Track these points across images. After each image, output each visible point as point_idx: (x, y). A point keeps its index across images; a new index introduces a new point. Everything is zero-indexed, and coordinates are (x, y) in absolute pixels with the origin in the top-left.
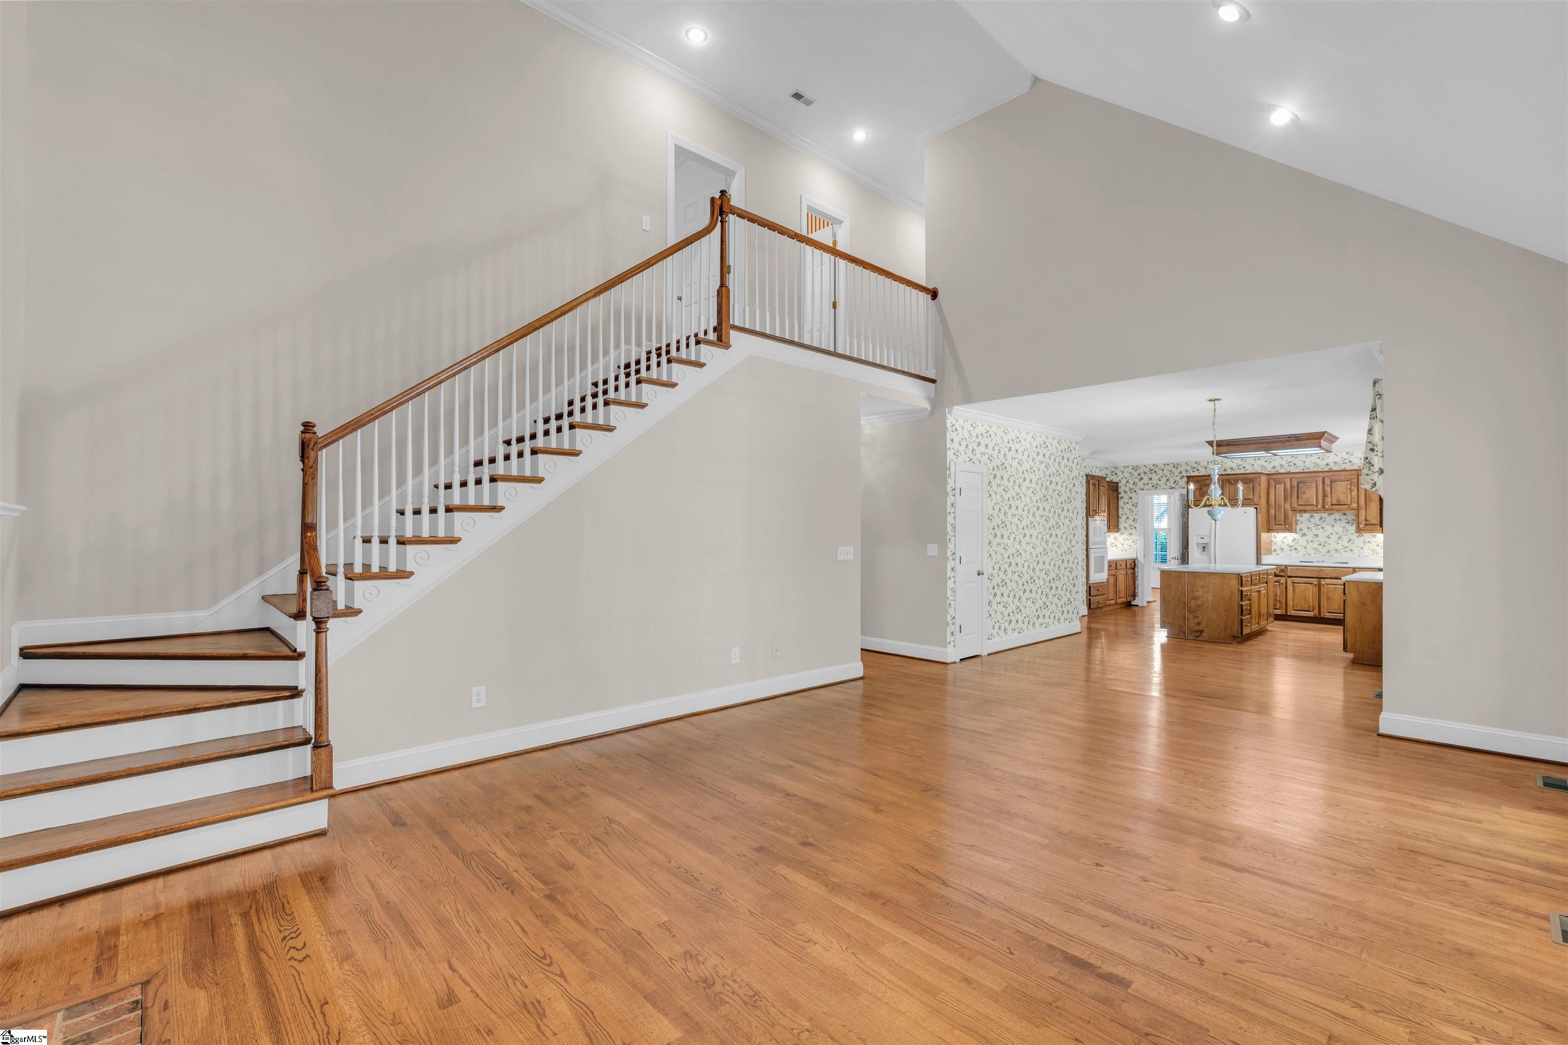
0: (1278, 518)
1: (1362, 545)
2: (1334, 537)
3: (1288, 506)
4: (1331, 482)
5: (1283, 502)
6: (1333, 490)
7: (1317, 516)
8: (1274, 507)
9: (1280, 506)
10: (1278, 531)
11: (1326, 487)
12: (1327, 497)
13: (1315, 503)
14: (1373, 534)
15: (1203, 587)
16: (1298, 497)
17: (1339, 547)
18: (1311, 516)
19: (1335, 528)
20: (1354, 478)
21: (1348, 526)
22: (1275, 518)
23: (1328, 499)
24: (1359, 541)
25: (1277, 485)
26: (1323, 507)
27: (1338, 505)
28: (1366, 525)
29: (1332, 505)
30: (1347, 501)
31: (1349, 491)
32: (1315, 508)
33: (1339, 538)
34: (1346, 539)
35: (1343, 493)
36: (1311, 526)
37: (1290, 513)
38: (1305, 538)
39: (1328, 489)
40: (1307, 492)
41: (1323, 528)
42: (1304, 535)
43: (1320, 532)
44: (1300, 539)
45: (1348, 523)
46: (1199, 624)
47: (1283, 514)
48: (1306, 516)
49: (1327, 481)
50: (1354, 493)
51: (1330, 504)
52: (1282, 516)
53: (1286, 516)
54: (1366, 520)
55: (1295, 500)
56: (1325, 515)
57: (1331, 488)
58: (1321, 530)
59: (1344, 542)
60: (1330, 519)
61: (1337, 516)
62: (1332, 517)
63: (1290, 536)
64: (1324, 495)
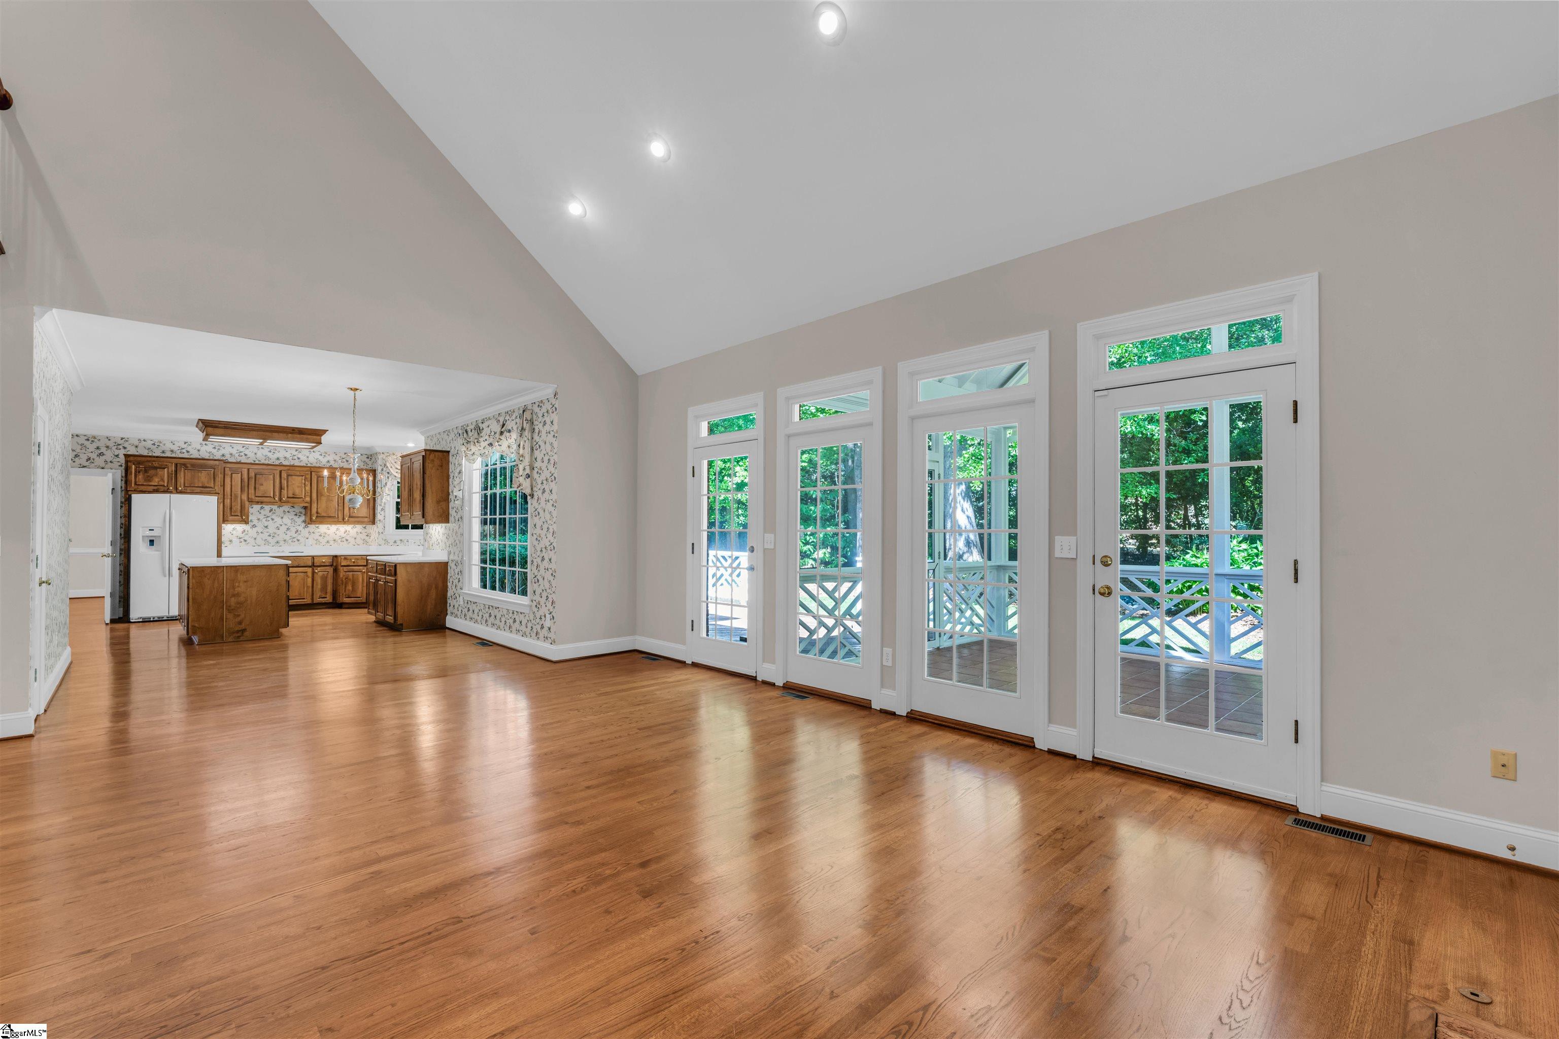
0: (234, 509)
1: (307, 535)
2: (283, 528)
3: (245, 497)
4: (288, 476)
5: (239, 493)
6: (289, 483)
7: (267, 508)
8: (229, 497)
9: (236, 497)
10: (234, 522)
11: (282, 481)
12: (284, 489)
13: (272, 496)
14: (317, 525)
15: (245, 582)
16: (255, 488)
17: (287, 538)
18: (262, 508)
19: (284, 520)
20: (308, 474)
21: (296, 518)
22: (231, 508)
23: (285, 492)
24: (305, 532)
25: (233, 475)
26: (280, 499)
27: (293, 498)
28: (317, 517)
29: (288, 497)
30: (302, 494)
31: (303, 486)
32: (272, 500)
33: (288, 529)
34: (293, 530)
35: (298, 487)
36: (261, 517)
37: (247, 503)
38: (255, 530)
39: (284, 483)
40: (265, 484)
41: (273, 519)
42: (254, 526)
43: (270, 523)
44: (250, 530)
45: (296, 515)
46: (240, 623)
47: (239, 505)
48: (257, 507)
49: (284, 475)
50: (308, 488)
51: (286, 497)
52: (239, 508)
53: (242, 507)
54: (317, 513)
55: (252, 491)
56: (275, 507)
57: (288, 482)
58: (271, 521)
59: (292, 533)
60: (279, 511)
61: (286, 508)
62: (282, 509)
63: (240, 527)
64: (281, 488)
